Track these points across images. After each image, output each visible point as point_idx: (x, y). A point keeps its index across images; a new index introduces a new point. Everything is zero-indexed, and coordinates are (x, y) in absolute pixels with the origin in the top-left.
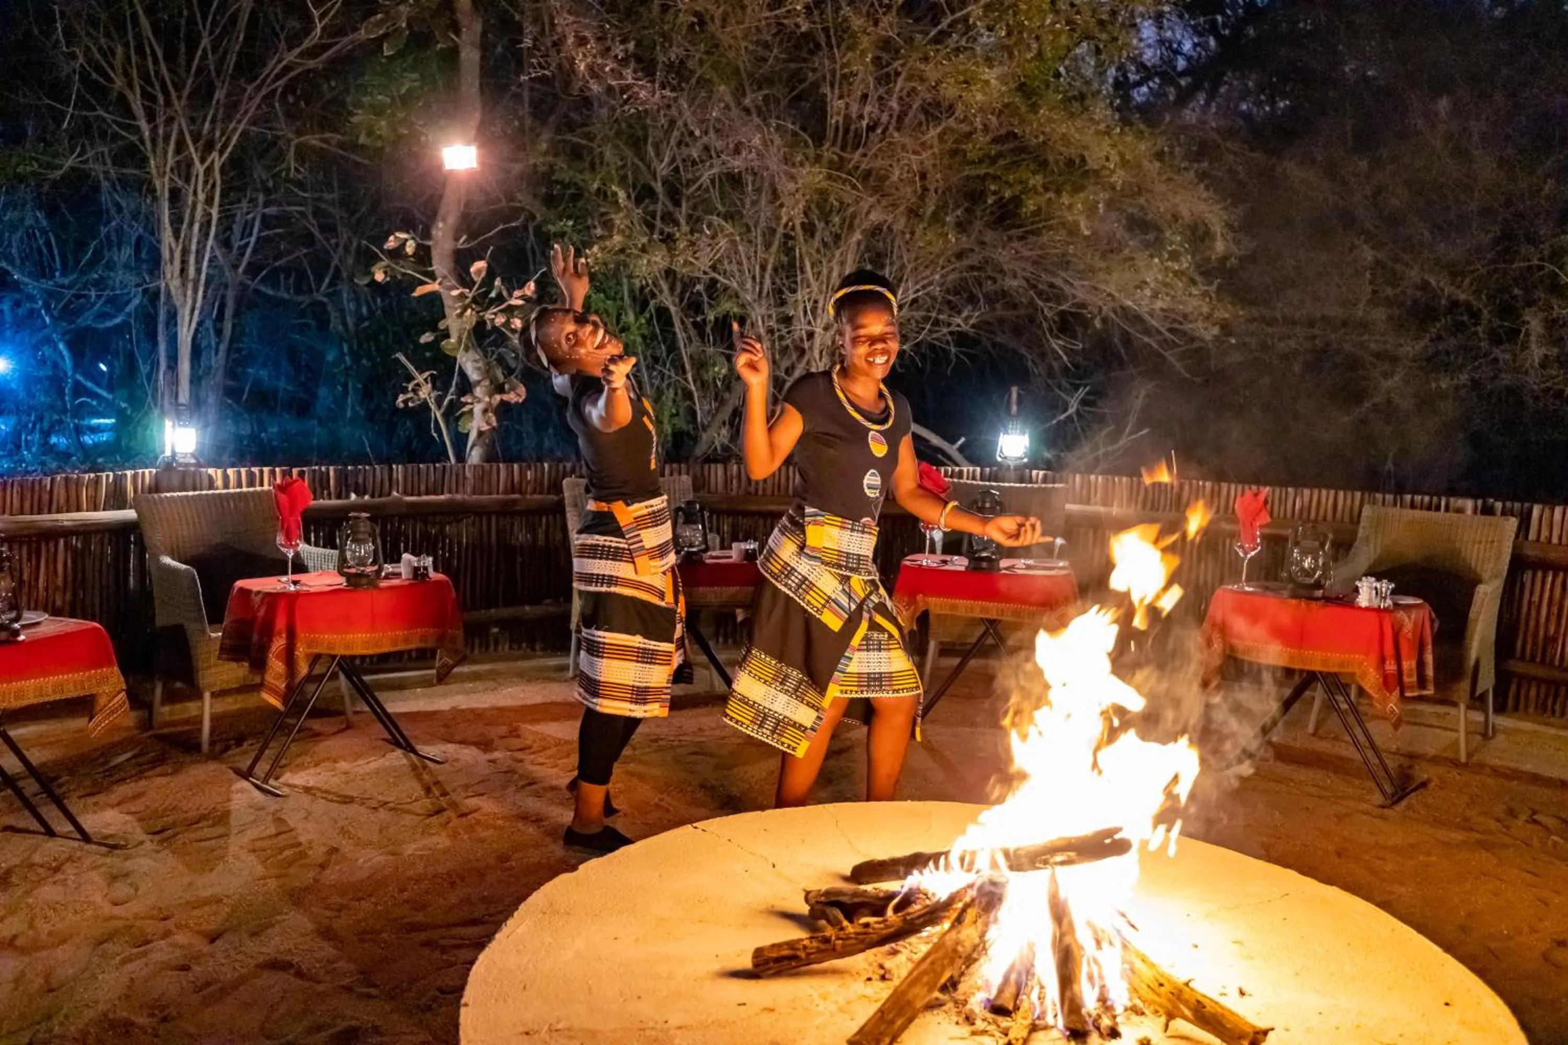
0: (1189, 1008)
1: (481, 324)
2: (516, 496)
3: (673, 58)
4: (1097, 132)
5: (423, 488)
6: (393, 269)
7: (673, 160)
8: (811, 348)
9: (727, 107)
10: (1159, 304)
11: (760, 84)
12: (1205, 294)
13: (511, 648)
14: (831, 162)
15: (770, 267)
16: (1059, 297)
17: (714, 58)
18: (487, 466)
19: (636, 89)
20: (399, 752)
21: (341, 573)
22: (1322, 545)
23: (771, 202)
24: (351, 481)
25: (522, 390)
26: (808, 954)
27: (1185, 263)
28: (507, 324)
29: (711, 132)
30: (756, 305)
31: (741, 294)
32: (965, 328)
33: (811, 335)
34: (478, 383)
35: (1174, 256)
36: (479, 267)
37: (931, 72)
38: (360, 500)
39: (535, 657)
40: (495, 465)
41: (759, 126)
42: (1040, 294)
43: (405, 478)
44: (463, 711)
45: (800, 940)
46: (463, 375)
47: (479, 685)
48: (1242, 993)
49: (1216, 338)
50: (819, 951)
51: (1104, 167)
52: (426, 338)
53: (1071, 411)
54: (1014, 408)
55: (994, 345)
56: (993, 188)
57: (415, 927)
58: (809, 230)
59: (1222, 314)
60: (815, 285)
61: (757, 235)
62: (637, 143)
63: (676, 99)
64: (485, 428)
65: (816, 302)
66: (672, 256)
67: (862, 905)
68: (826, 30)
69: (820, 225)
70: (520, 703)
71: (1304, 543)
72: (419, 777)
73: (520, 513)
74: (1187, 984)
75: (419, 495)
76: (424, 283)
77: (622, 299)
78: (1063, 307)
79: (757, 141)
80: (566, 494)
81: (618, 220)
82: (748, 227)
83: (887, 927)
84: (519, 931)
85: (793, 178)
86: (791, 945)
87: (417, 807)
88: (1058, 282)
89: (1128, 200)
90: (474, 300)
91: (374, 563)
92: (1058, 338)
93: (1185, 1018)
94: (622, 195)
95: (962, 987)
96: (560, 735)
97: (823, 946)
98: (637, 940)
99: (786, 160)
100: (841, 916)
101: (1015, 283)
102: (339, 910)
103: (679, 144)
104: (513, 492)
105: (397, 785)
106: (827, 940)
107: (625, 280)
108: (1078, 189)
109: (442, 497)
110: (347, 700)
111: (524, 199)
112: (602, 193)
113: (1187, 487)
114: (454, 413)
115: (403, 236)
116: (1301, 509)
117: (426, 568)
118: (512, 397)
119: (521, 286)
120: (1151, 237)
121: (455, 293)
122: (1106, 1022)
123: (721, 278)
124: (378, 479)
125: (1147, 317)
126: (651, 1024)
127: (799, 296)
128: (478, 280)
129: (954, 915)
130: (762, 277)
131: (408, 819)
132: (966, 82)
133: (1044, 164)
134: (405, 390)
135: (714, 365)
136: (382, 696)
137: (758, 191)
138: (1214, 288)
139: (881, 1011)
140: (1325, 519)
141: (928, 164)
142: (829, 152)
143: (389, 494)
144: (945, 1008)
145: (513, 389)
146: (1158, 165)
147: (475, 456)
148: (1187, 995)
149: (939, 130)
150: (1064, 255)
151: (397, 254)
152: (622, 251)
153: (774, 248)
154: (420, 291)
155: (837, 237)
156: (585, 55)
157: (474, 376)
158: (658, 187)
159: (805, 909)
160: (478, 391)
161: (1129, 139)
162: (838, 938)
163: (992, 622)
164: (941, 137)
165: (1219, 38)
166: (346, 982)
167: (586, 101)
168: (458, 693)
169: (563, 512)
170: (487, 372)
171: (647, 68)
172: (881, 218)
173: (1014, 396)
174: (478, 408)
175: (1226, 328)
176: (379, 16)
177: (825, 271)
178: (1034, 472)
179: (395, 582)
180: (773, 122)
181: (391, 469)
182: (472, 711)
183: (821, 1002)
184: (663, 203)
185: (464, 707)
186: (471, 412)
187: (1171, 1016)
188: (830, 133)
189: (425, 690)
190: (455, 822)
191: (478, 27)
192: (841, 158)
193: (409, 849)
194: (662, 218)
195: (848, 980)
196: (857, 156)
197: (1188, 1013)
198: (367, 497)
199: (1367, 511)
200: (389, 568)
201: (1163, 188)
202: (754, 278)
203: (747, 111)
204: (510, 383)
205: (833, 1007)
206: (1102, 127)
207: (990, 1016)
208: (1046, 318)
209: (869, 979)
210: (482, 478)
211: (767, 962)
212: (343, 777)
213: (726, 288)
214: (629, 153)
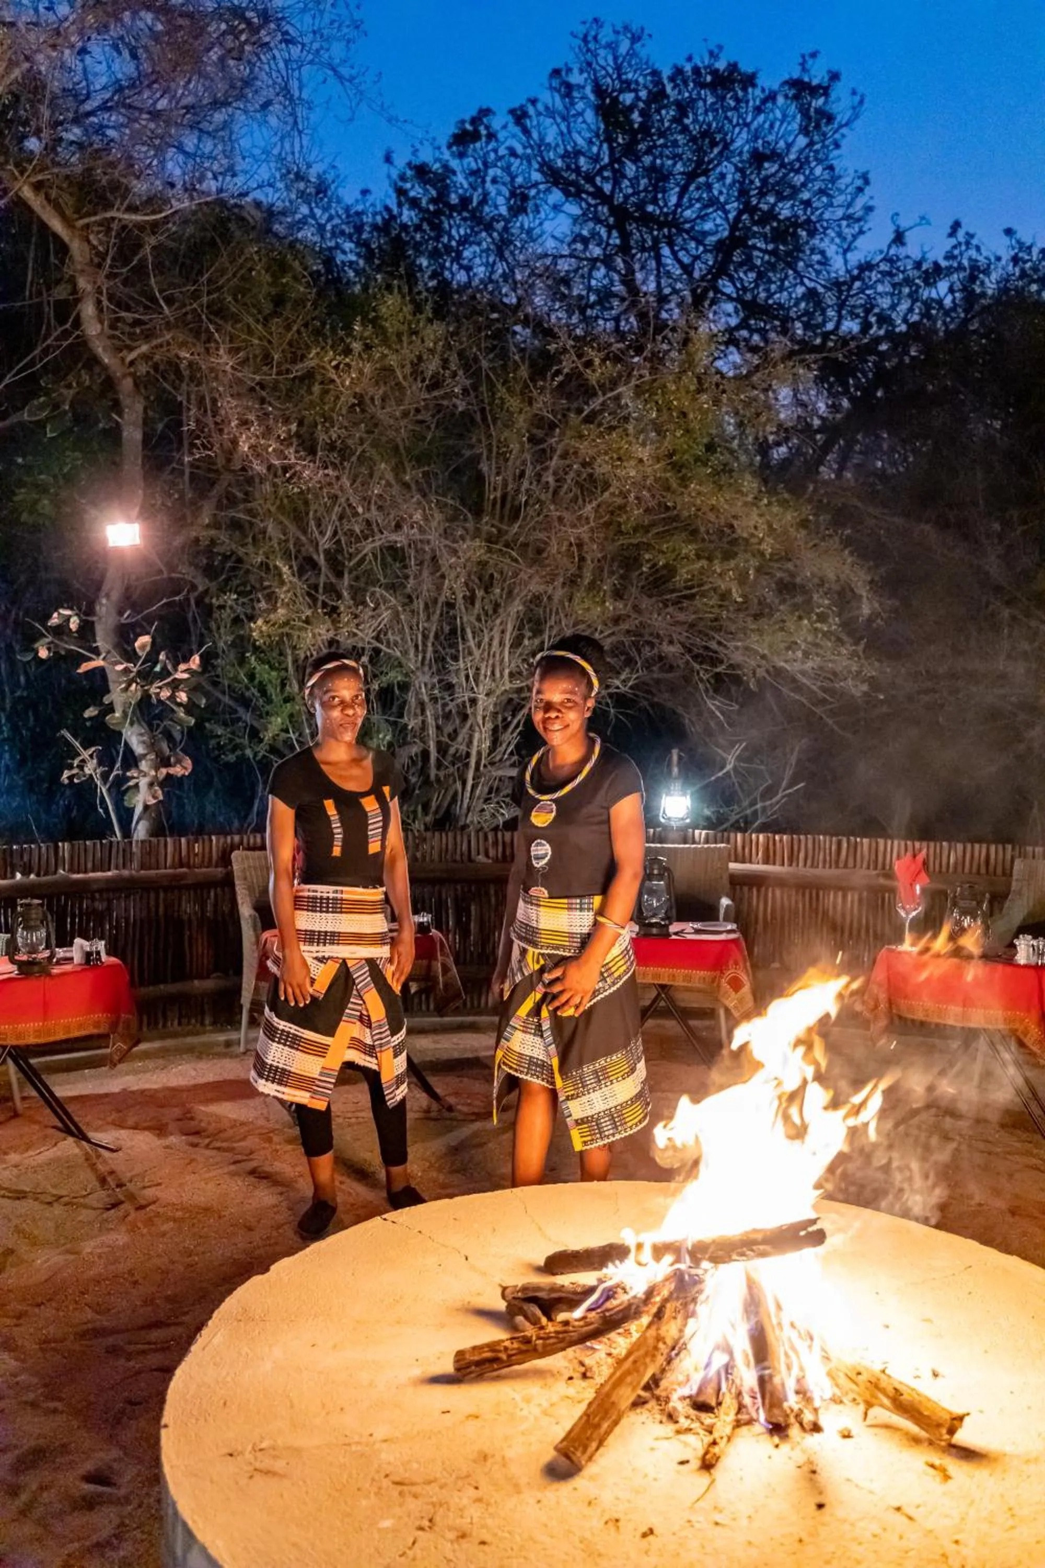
0: (888, 1396)
1: (146, 697)
2: (184, 870)
3: (334, 436)
4: (746, 504)
5: (90, 865)
6: (56, 646)
7: (335, 533)
8: (475, 714)
9: (389, 484)
10: (810, 664)
11: (419, 460)
12: (854, 654)
13: (180, 1024)
14: (489, 534)
15: (432, 635)
16: (715, 661)
17: (375, 435)
18: (154, 840)
19: (298, 468)
20: (71, 1140)
21: (13, 961)
22: (980, 904)
23: (432, 574)
24: (16, 860)
25: (188, 763)
26: (509, 1356)
27: (834, 623)
28: (172, 698)
29: (373, 507)
30: (419, 673)
31: (404, 661)
32: (623, 689)
33: (473, 701)
34: (144, 756)
35: (822, 618)
36: (144, 640)
37: (584, 448)
38: (25, 880)
39: (204, 1033)
40: (162, 839)
41: (419, 503)
42: (695, 657)
43: (72, 858)
44: (133, 1092)
45: (499, 1342)
46: (129, 750)
47: (150, 1064)
48: (935, 1375)
49: (865, 694)
50: (521, 1352)
51: (753, 535)
52: (90, 712)
53: (729, 767)
54: (675, 770)
55: (652, 705)
56: (647, 556)
57: (98, 1332)
58: (470, 600)
59: (870, 671)
60: (477, 653)
61: (419, 605)
62: (299, 518)
63: (338, 478)
64: (152, 801)
65: (478, 669)
66: (337, 629)
67: (559, 1300)
68: (483, 410)
69: (480, 593)
70: (192, 1082)
71: (962, 903)
72: (93, 1166)
73: (188, 887)
74: (883, 1372)
75: (86, 872)
76: (90, 659)
77: (286, 670)
78: (718, 670)
79: (418, 516)
80: (235, 867)
81: (283, 594)
82: (409, 597)
83: (587, 1324)
84: (216, 1341)
85: (455, 552)
86: (492, 1346)
87: (92, 1200)
88: (713, 645)
89: (776, 565)
90: (139, 673)
91: (47, 947)
92: (713, 698)
93: (882, 1406)
94: (285, 569)
95: (663, 1384)
96: (233, 1116)
97: (524, 1347)
98: (335, 1347)
99: (446, 533)
100: (538, 1312)
101: (672, 649)
102: (19, 1317)
103: (341, 518)
104: (181, 866)
105: (69, 1176)
106: (527, 1341)
107: (289, 652)
108: (728, 556)
109: (109, 874)
110: (15, 1087)
111: (186, 572)
112: (265, 567)
113: (845, 845)
114: (120, 788)
115: (68, 612)
116: (956, 863)
117: (98, 953)
118: (177, 771)
119: (186, 659)
120: (799, 599)
121: (120, 668)
122: (808, 1417)
123: (383, 647)
124: (44, 858)
125: (799, 677)
126: (356, 1438)
127: (461, 664)
128: (142, 654)
129: (654, 1310)
130: (424, 645)
131: (85, 1215)
132: (619, 459)
133: (694, 532)
134: (71, 767)
135: (378, 732)
136: (50, 1080)
137: (421, 564)
138: (860, 648)
139: (586, 1414)
140: (978, 873)
141: (586, 537)
142: (487, 524)
143: (55, 872)
144: (648, 1406)
145: (179, 761)
146: (803, 532)
147: (141, 831)
148: (883, 1384)
149: (594, 504)
150: (716, 620)
151: (61, 631)
152: (286, 623)
153: (436, 617)
154: (85, 667)
155: (496, 606)
156: (248, 438)
157: (139, 749)
158: (321, 560)
159: (502, 1305)
160: (144, 765)
161: (775, 509)
162: (539, 1338)
163: (663, 987)
164: (597, 509)
165: (852, 399)
166: (31, 1396)
167: (248, 480)
168: (127, 1074)
169: (232, 885)
170: (152, 746)
171: (309, 448)
172: (541, 588)
173: (675, 758)
174: (143, 782)
175: (874, 683)
176: (42, 399)
177: (486, 639)
178: (697, 832)
179: (68, 968)
180: (433, 498)
181: (57, 847)
182: (143, 1092)
183: (523, 1405)
184: (325, 575)
185: (135, 1088)
186: (137, 786)
187: (869, 1405)
188: (488, 506)
189: (93, 1071)
190: (133, 1215)
191: (139, 407)
192: (499, 531)
193: (88, 1247)
194: (325, 591)
195: (550, 1380)
196: (515, 528)
197: (886, 1402)
198: (32, 876)
199: (1018, 865)
200: (61, 953)
201: (810, 555)
202: (416, 646)
203: (406, 486)
204: (176, 755)
205: (537, 1411)
206: (750, 498)
207: (693, 1413)
208: (701, 680)
209: (571, 1378)
210: (149, 853)
211: (468, 1365)
212: (15, 1171)
213: (390, 657)
214: (292, 529)
